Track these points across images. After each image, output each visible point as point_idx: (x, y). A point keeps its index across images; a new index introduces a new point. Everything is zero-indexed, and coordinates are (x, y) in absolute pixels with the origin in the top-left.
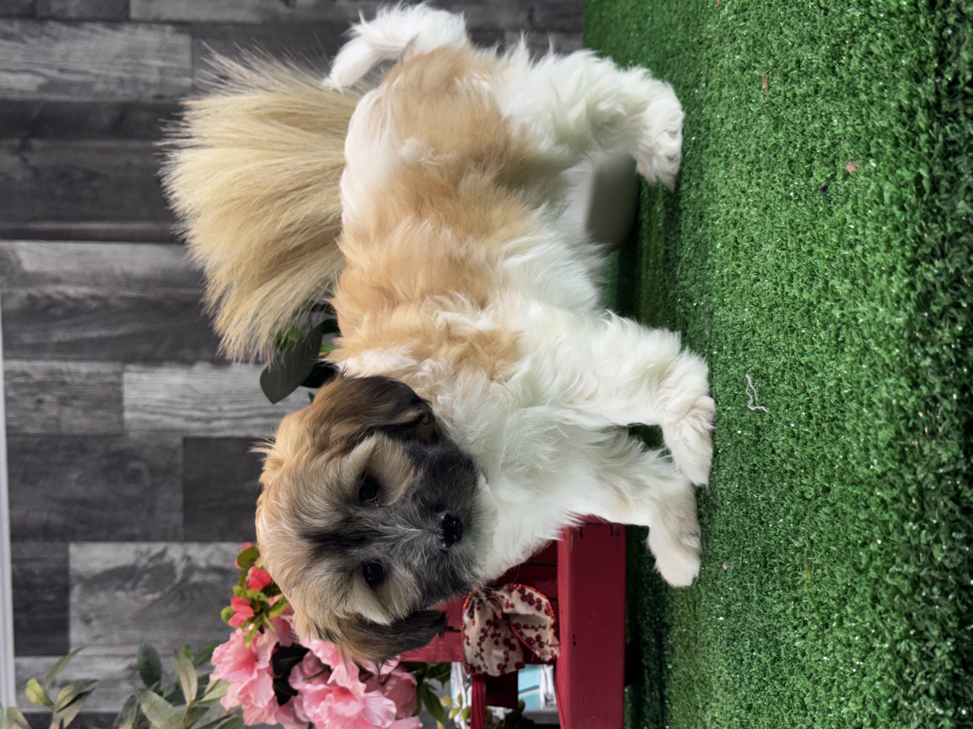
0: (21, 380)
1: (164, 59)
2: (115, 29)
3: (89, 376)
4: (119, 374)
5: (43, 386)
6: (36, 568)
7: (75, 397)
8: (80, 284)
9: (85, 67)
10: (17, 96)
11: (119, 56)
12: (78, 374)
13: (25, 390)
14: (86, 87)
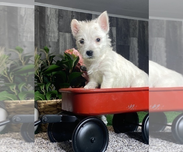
10: (46, 11)
14: (48, 23)
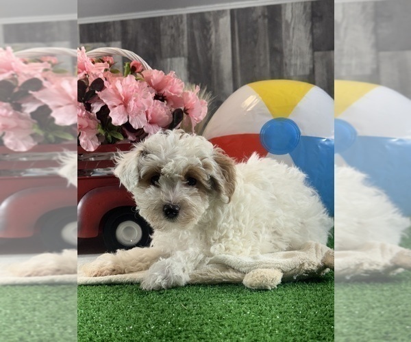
0: (180, 21)
1: (300, 65)
2: (310, 46)
3: (183, 45)
4: (184, 56)
5: (178, 28)
6: (112, 30)
7: (174, 40)
8: (216, 40)
9: (295, 37)
11: (300, 49)
12: (183, 41)
13: (176, 22)
